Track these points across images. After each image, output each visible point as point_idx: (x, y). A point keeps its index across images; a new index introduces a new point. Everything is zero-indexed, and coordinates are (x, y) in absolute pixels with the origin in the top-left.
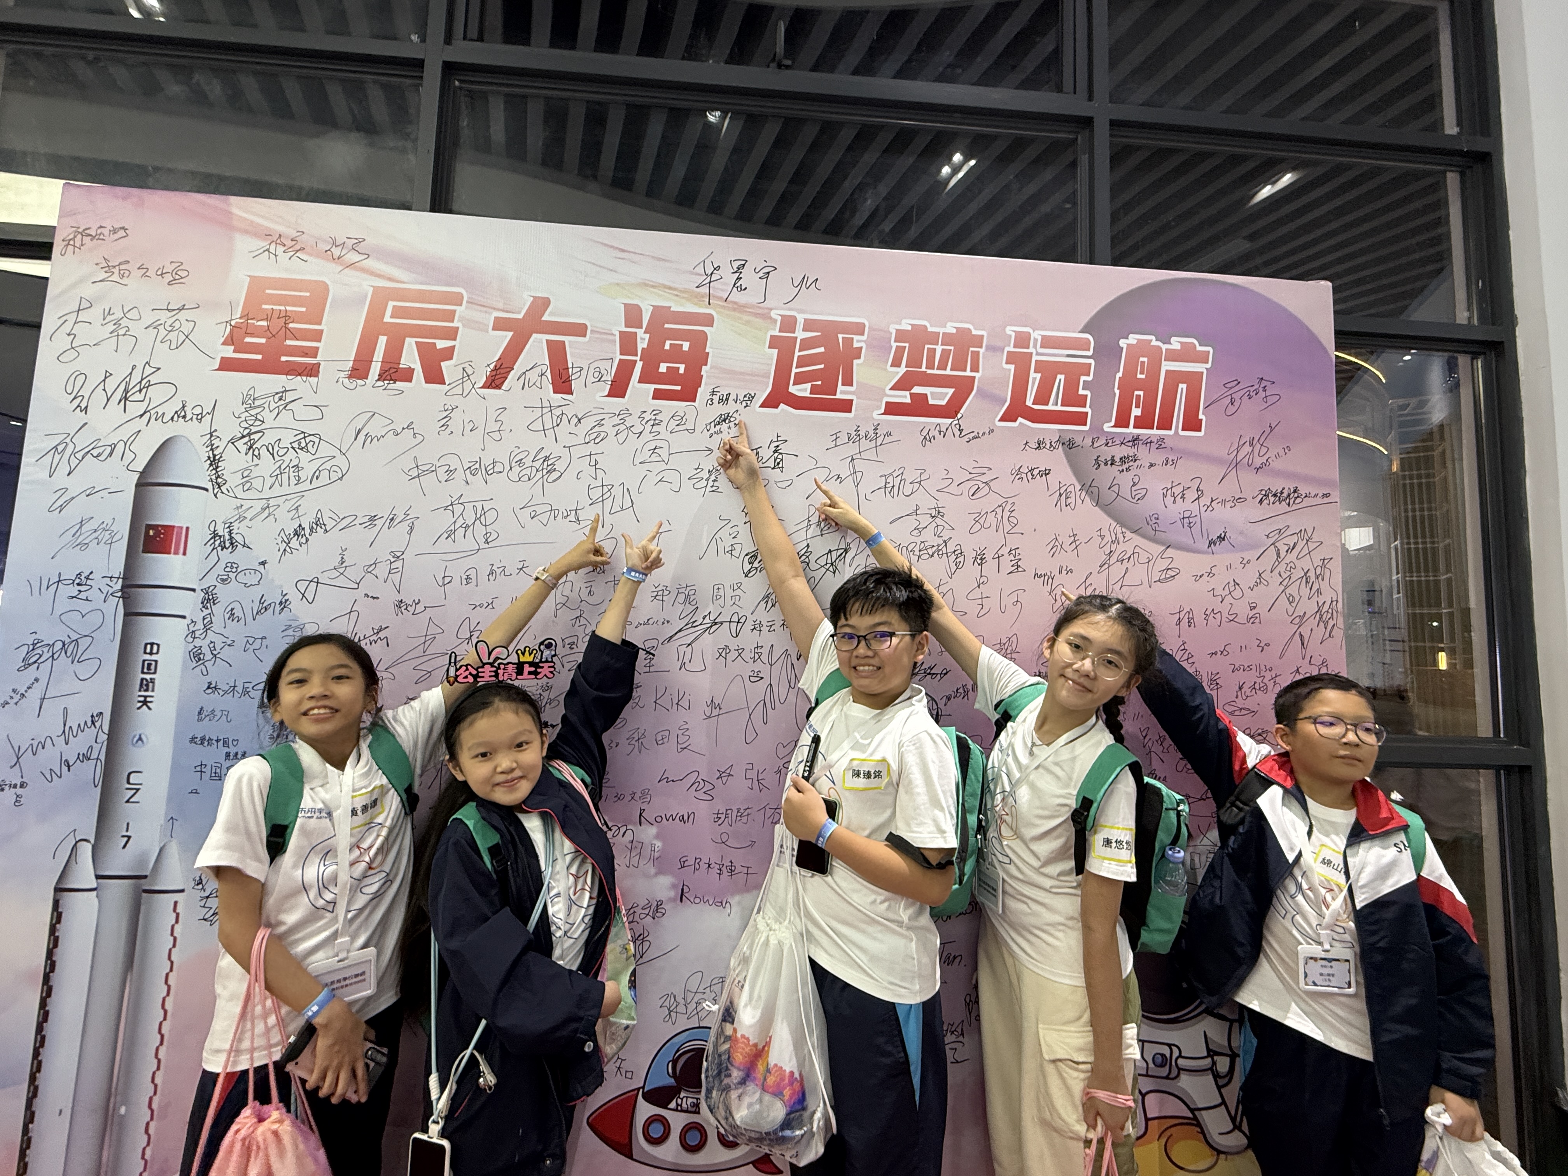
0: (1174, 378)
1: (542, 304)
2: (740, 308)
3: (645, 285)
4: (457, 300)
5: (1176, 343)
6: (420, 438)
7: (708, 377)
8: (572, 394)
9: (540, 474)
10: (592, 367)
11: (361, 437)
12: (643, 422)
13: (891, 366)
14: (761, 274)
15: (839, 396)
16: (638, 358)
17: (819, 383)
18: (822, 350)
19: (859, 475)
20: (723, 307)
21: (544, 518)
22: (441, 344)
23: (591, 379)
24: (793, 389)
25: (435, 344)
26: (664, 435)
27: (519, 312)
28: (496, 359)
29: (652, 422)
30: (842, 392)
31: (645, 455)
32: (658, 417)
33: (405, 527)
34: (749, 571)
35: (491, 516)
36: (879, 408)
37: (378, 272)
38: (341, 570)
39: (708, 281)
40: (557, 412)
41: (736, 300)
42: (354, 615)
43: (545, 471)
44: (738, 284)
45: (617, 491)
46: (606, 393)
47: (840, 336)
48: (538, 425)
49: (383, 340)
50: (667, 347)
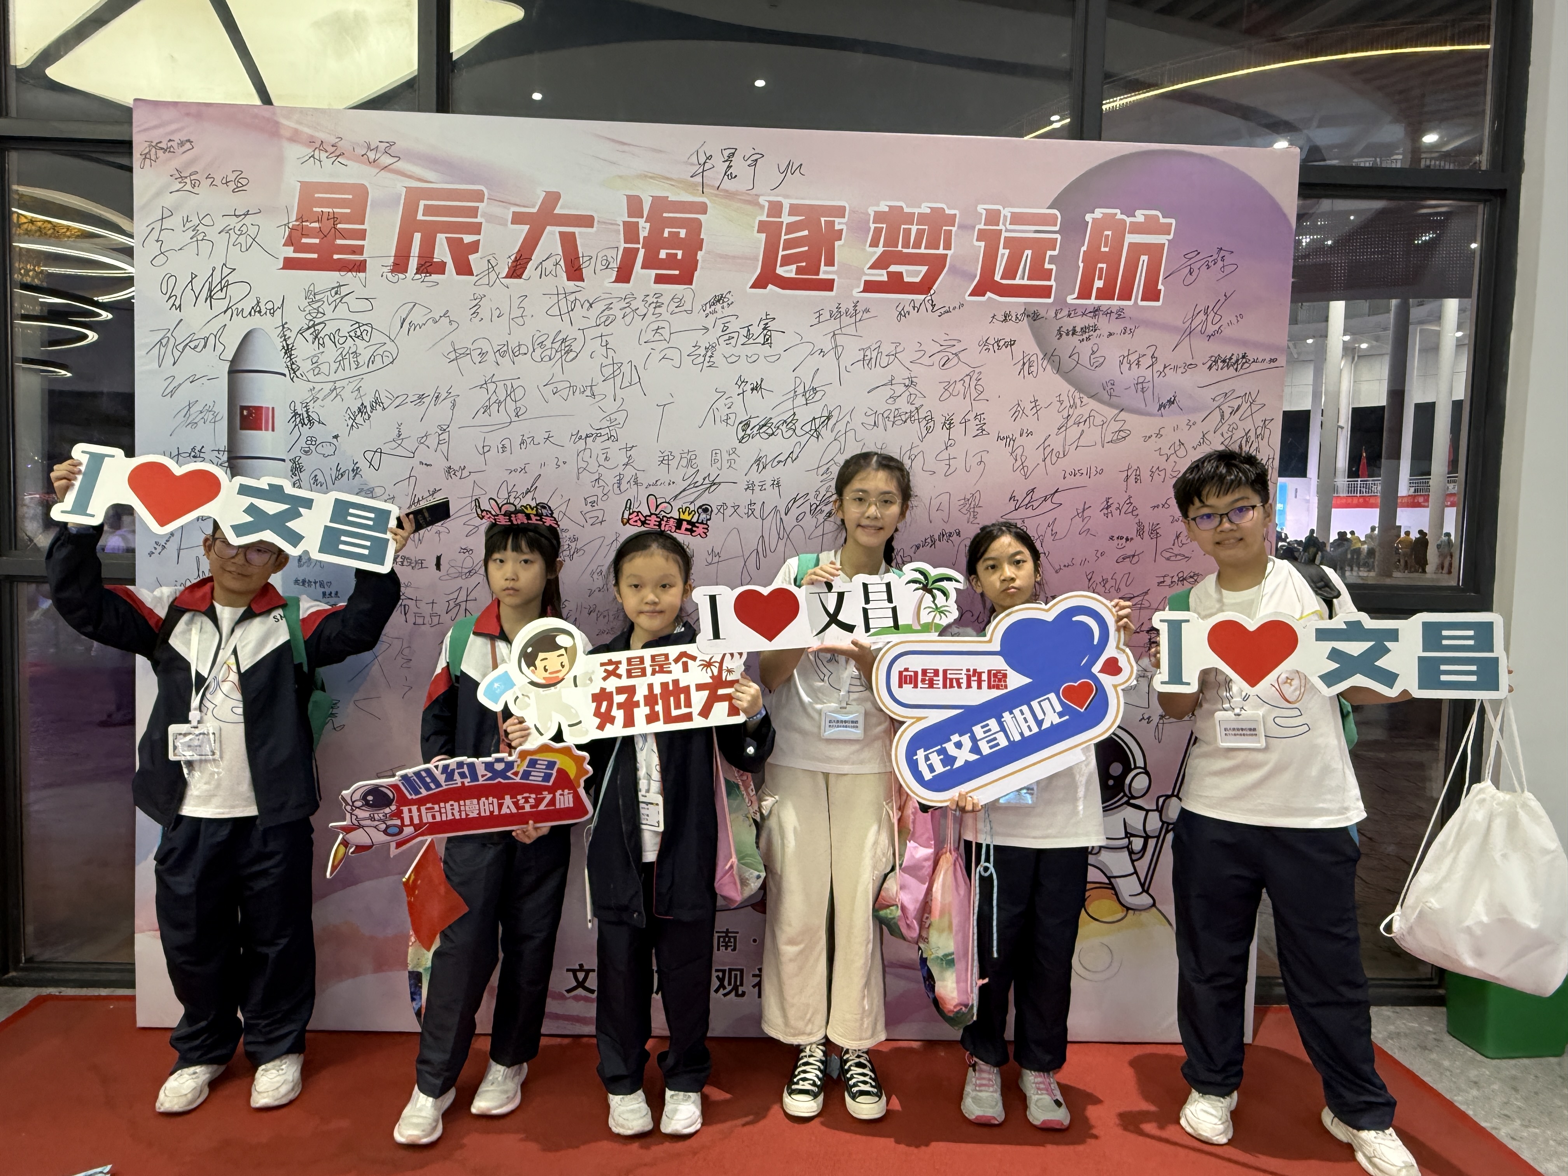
0: (1137, 250)
1: (553, 198)
2: (730, 195)
3: (644, 177)
4: (479, 196)
5: (1140, 216)
6: (455, 325)
7: (703, 261)
8: (583, 281)
9: (559, 355)
10: (600, 255)
11: (406, 325)
12: (647, 305)
13: (870, 246)
14: (749, 162)
15: (822, 276)
16: (640, 246)
17: (804, 264)
18: (806, 233)
19: (840, 349)
20: (716, 196)
21: (564, 393)
22: (468, 239)
23: (599, 267)
24: (780, 271)
25: (462, 239)
26: (666, 316)
27: (533, 206)
28: (517, 250)
29: (654, 305)
30: (825, 272)
31: (649, 335)
32: (659, 300)
33: (448, 403)
34: (743, 438)
35: (519, 393)
36: (859, 287)
37: (409, 173)
38: (399, 442)
39: (701, 170)
40: (571, 298)
41: (727, 188)
42: (413, 480)
43: (563, 352)
44: (729, 173)
45: (626, 368)
46: (613, 279)
47: (823, 220)
48: (555, 311)
49: (417, 237)
50: (666, 235)
